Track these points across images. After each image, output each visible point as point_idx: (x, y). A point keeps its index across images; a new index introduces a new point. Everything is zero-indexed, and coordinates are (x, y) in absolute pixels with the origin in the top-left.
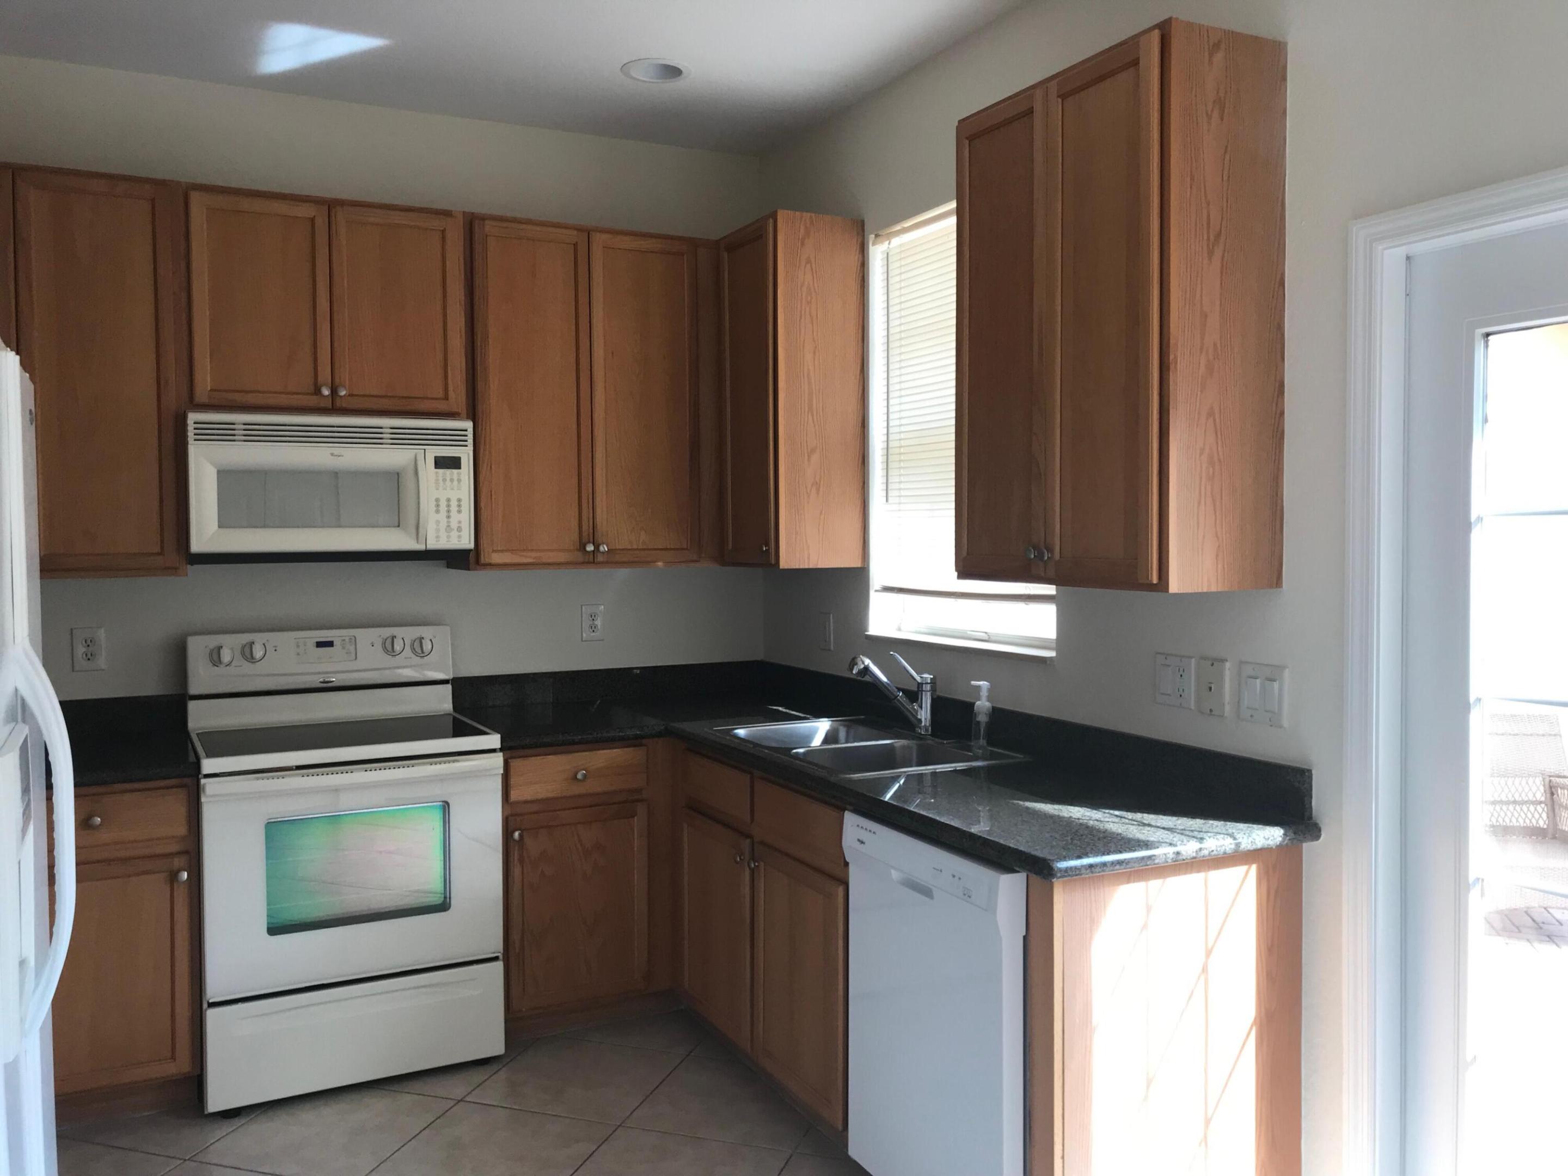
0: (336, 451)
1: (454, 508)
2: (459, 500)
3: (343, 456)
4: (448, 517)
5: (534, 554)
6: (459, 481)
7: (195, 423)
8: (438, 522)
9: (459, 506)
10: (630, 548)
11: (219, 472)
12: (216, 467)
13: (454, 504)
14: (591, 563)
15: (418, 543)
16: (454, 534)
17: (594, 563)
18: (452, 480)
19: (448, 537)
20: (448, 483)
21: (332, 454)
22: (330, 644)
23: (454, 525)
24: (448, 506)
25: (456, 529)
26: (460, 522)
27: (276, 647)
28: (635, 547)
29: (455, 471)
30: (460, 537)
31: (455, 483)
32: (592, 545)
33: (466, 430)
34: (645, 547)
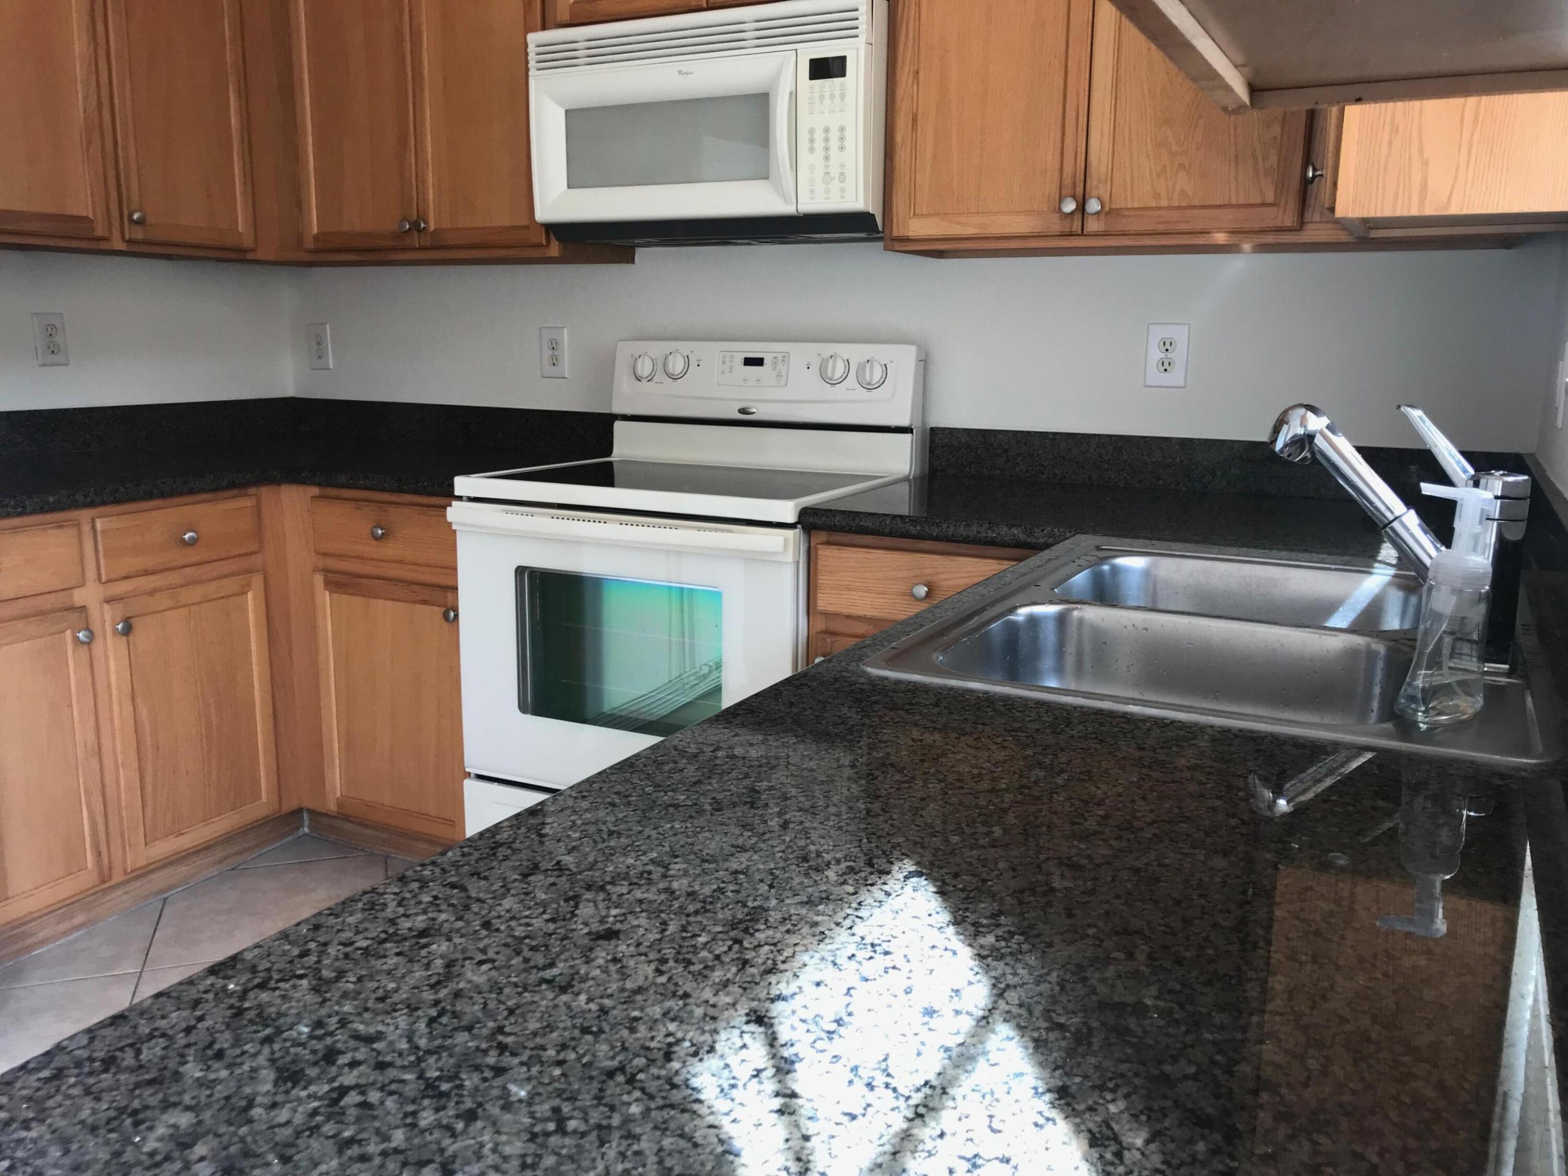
0: (684, 67)
1: (834, 143)
2: (842, 129)
3: (692, 73)
4: (827, 158)
5: (976, 220)
6: (843, 96)
7: (538, 46)
8: (812, 168)
9: (842, 139)
10: (1154, 205)
11: (566, 111)
12: (561, 105)
13: (834, 135)
14: (1079, 235)
15: (786, 202)
16: (835, 185)
17: (1082, 234)
18: (832, 97)
19: (827, 191)
20: (827, 101)
21: (680, 72)
22: (758, 362)
23: (835, 172)
24: (827, 140)
25: (837, 179)
26: (842, 166)
27: (699, 361)
28: (1164, 203)
29: (837, 81)
30: (843, 190)
31: (837, 100)
32: (1069, 200)
33: (857, 10)
34: (1184, 204)
